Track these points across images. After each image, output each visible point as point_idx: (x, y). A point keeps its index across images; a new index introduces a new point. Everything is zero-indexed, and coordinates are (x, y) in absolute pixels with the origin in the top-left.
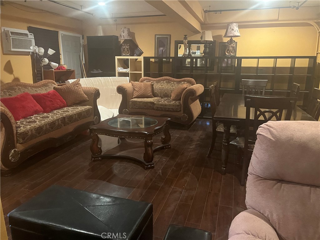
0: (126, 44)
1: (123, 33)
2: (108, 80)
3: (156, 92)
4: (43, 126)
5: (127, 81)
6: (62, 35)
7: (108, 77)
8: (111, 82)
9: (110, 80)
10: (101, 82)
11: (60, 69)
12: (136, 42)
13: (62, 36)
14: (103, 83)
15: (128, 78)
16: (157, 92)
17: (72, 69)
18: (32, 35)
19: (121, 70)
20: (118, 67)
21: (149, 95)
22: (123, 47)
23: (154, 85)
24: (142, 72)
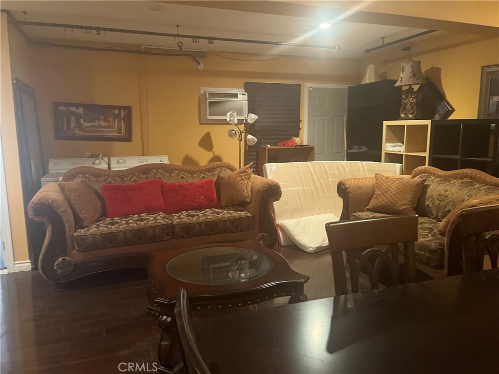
0: (409, 96)
1: (403, 72)
2: (359, 166)
3: (428, 205)
4: (117, 232)
5: (395, 172)
6: (311, 89)
7: (359, 162)
8: (364, 170)
9: (363, 167)
10: (345, 170)
11: (286, 145)
12: (441, 86)
13: (309, 91)
14: (347, 171)
15: (398, 165)
16: (430, 206)
17: (311, 145)
18: (245, 94)
19: (391, 149)
20: (388, 141)
21: (401, 208)
22: (403, 100)
23: (431, 187)
24: (426, 154)
